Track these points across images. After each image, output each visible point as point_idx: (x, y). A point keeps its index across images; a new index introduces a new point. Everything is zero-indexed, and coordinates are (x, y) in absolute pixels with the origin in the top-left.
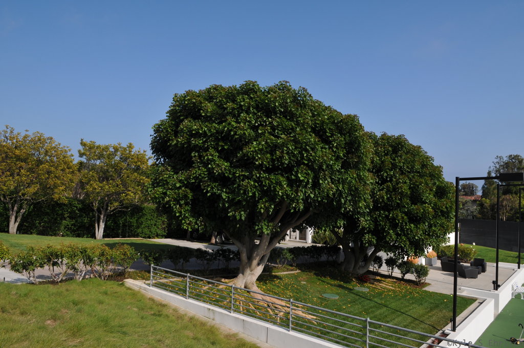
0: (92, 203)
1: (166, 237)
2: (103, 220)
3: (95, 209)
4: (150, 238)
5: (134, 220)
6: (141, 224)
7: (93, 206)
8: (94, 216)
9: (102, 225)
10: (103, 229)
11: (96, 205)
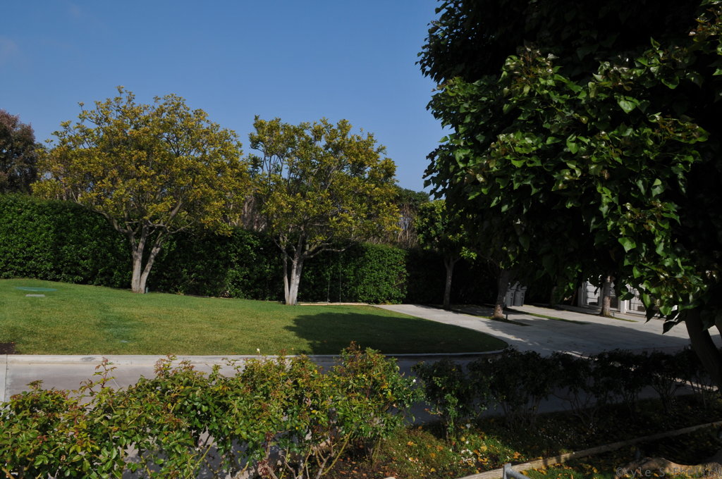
0: (277, 238)
1: (405, 302)
2: (297, 270)
3: (283, 248)
4: (377, 302)
5: (349, 271)
6: (363, 277)
7: (279, 242)
8: (281, 263)
9: (296, 279)
10: (297, 286)
11: (284, 241)
